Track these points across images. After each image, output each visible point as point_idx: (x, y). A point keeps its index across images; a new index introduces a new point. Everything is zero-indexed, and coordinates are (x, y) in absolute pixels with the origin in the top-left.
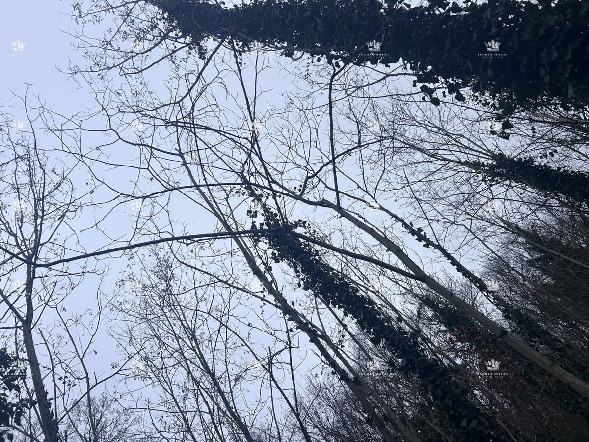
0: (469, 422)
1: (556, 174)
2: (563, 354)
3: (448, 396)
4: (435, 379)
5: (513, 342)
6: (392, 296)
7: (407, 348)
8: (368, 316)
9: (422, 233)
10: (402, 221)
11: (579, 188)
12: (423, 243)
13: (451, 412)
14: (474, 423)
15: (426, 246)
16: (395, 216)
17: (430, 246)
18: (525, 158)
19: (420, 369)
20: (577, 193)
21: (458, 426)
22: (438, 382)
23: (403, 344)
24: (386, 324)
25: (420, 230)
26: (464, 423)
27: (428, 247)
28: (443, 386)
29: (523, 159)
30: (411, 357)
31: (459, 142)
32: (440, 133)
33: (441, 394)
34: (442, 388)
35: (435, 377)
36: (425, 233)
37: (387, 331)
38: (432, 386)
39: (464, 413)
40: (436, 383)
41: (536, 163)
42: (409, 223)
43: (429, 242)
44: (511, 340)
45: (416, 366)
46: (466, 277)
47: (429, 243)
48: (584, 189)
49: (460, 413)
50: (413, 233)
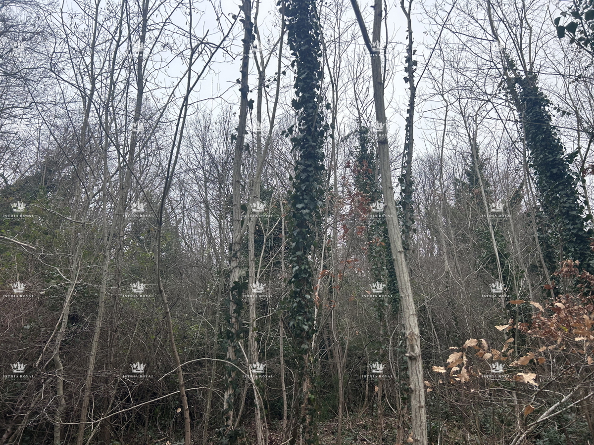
0: (303, 208)
1: (547, 129)
2: (406, 230)
3: (307, 183)
4: (310, 166)
5: (384, 154)
6: (343, 107)
7: (313, 130)
8: (308, 81)
9: (414, 67)
10: (411, 42)
11: (547, 154)
12: (406, 75)
13: (298, 193)
14: (304, 211)
15: (406, 80)
16: (411, 33)
17: (408, 82)
18: (546, 96)
19: (306, 151)
20: (542, 156)
21: (294, 205)
22: (310, 169)
23: (312, 124)
24: (316, 100)
25: (415, 63)
26: (299, 206)
27: (406, 82)
28: (310, 175)
29: (543, 96)
30: (309, 138)
31: (521, 37)
32: (519, 14)
33: (303, 177)
34: (309, 175)
35: (311, 165)
36: (416, 69)
37: (311, 105)
38: (303, 167)
39: (306, 201)
40: (308, 169)
41: (547, 108)
42: (413, 49)
43: (411, 79)
44: (383, 151)
45: (306, 146)
46: (406, 129)
47: (409, 79)
48: (549, 158)
49: (303, 199)
50: (409, 59)
